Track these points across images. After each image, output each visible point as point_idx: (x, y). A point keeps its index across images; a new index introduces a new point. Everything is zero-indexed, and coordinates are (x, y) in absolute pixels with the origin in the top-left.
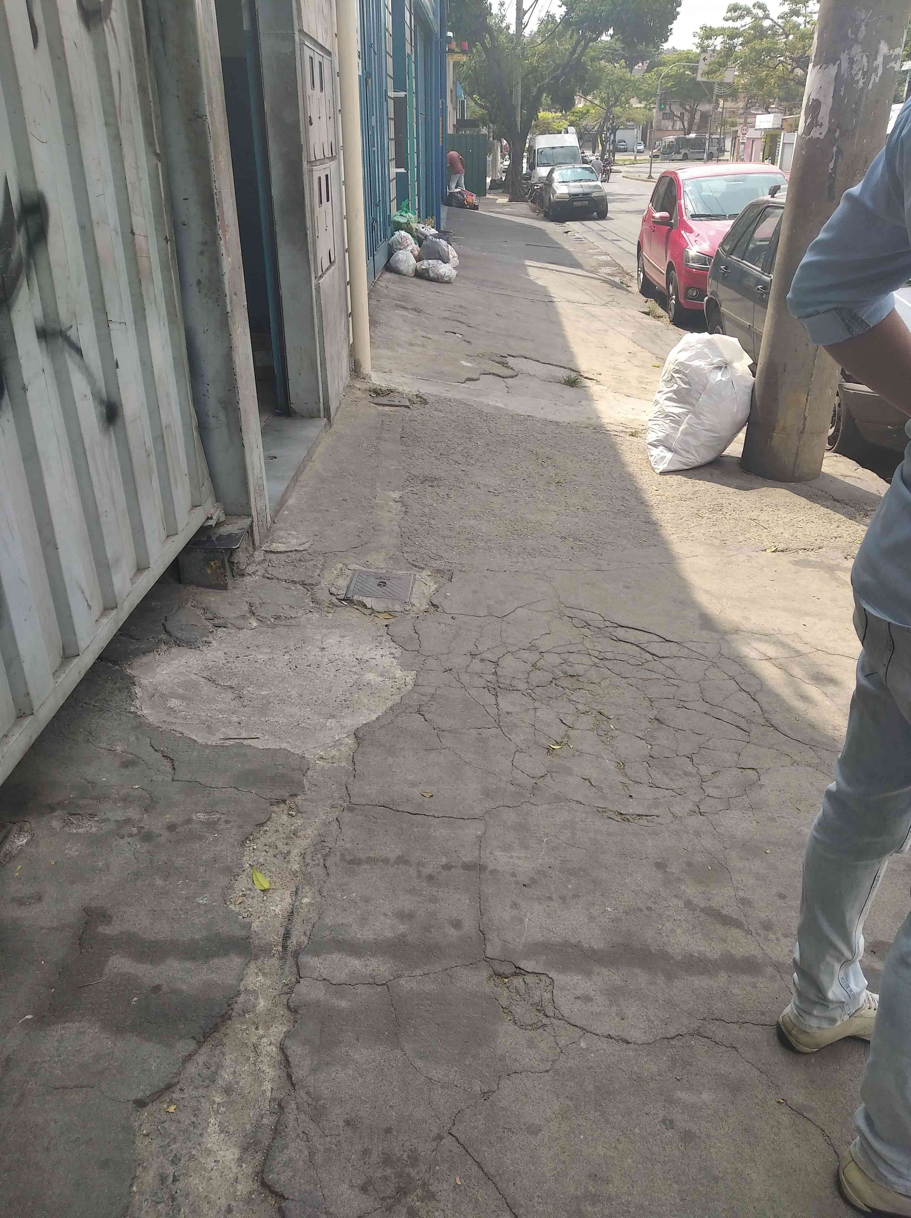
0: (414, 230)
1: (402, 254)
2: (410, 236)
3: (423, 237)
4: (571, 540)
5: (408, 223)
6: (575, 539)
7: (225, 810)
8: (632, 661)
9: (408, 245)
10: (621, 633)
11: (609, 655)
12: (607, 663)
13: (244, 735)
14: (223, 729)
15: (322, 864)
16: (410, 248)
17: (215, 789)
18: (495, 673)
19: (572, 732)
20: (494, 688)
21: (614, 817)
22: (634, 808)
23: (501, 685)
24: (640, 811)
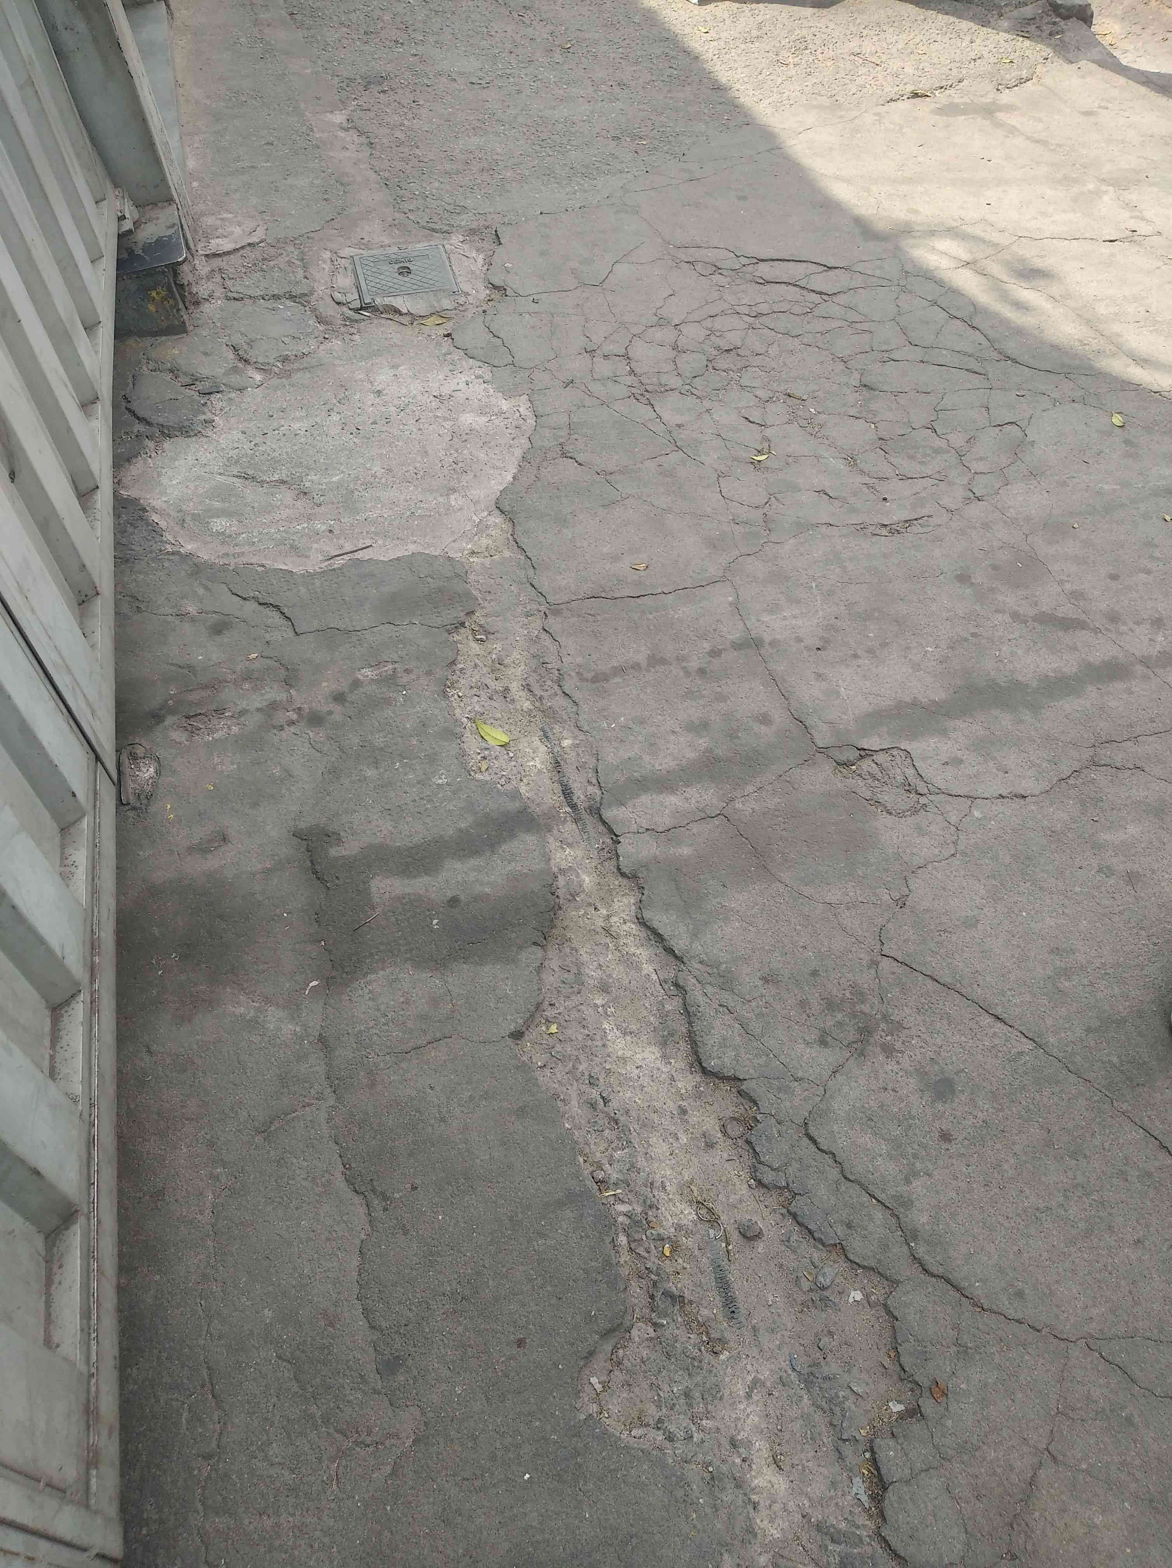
4: (628, 139)
6: (634, 137)
7: (394, 656)
8: (797, 309)
10: (764, 270)
11: (764, 308)
12: (765, 320)
13: (348, 547)
14: (315, 546)
15: (559, 692)
17: (364, 632)
18: (632, 372)
19: (768, 432)
20: (642, 395)
21: (878, 532)
22: (897, 514)
23: (649, 388)
24: (906, 515)
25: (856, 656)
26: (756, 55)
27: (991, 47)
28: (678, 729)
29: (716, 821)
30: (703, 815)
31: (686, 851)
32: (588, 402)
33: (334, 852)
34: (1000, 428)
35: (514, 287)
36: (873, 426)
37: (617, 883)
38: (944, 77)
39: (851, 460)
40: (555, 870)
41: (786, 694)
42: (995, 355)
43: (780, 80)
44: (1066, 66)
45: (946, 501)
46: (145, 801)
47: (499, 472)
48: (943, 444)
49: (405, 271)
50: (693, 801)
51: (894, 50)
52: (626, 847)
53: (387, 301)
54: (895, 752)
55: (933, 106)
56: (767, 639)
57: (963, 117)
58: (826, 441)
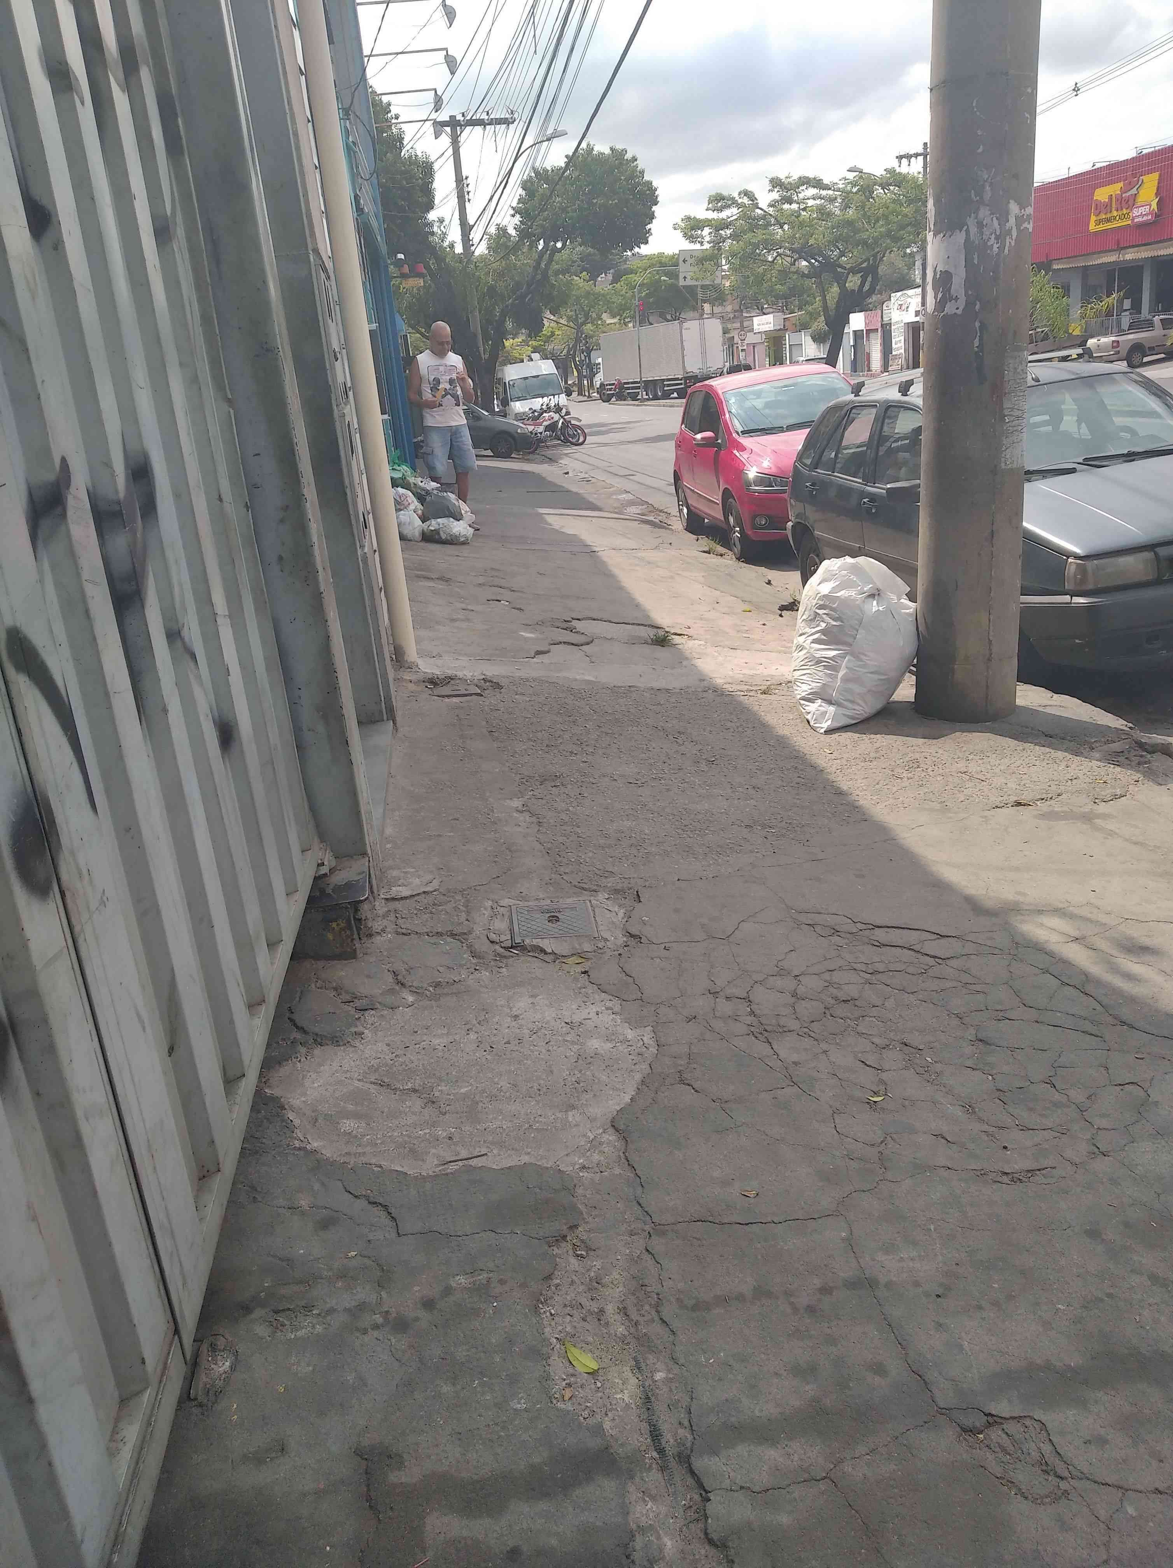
0: (412, 485)
1: (404, 515)
2: (410, 494)
3: (423, 493)
4: (759, 828)
5: (404, 478)
6: (764, 826)
7: (491, 1265)
8: (912, 970)
9: (409, 504)
10: (880, 935)
11: (880, 967)
12: (879, 976)
13: (465, 1154)
14: (434, 1151)
15: (656, 1318)
16: (412, 507)
17: (464, 1238)
18: (752, 1013)
19: (884, 1076)
20: (761, 1033)
21: (1000, 1179)
22: (1019, 1164)
23: (768, 1028)
24: (1028, 1164)
25: (980, 1308)
26: (874, 770)
27: (1086, 771)
28: (782, 1372)
29: (822, 1486)
30: (806, 1476)
31: (784, 1519)
32: (708, 1036)
33: (395, 1477)
34: (1122, 1087)
35: (649, 936)
36: (990, 1078)
37: (703, 1552)
38: (1044, 791)
39: (970, 1108)
40: (634, 1527)
41: (904, 1343)
42: (1110, 1020)
43: (895, 789)
44: (1156, 787)
45: (1069, 1153)
46: (212, 1398)
47: (618, 1093)
48: (1064, 1099)
49: (554, 919)
50: (796, 1458)
51: (997, 770)
52: (716, 1506)
53: (535, 942)
54: (1028, 1422)
55: (1036, 813)
56: (883, 1280)
57: (1064, 822)
58: (943, 1089)
